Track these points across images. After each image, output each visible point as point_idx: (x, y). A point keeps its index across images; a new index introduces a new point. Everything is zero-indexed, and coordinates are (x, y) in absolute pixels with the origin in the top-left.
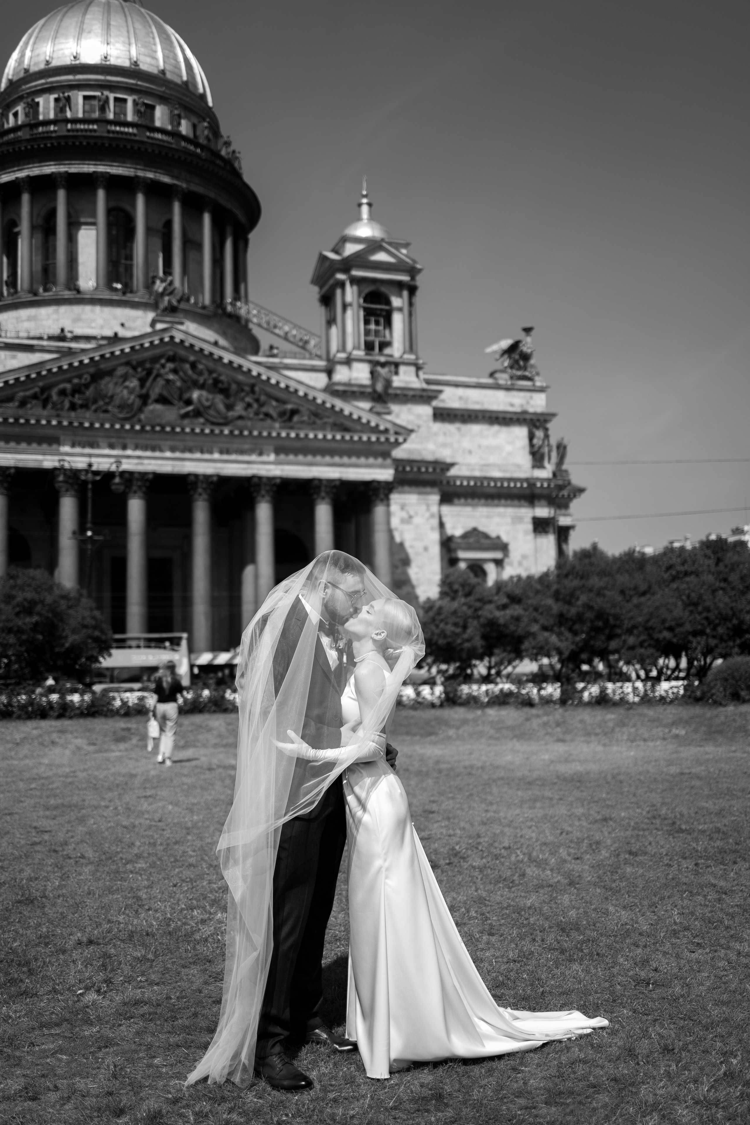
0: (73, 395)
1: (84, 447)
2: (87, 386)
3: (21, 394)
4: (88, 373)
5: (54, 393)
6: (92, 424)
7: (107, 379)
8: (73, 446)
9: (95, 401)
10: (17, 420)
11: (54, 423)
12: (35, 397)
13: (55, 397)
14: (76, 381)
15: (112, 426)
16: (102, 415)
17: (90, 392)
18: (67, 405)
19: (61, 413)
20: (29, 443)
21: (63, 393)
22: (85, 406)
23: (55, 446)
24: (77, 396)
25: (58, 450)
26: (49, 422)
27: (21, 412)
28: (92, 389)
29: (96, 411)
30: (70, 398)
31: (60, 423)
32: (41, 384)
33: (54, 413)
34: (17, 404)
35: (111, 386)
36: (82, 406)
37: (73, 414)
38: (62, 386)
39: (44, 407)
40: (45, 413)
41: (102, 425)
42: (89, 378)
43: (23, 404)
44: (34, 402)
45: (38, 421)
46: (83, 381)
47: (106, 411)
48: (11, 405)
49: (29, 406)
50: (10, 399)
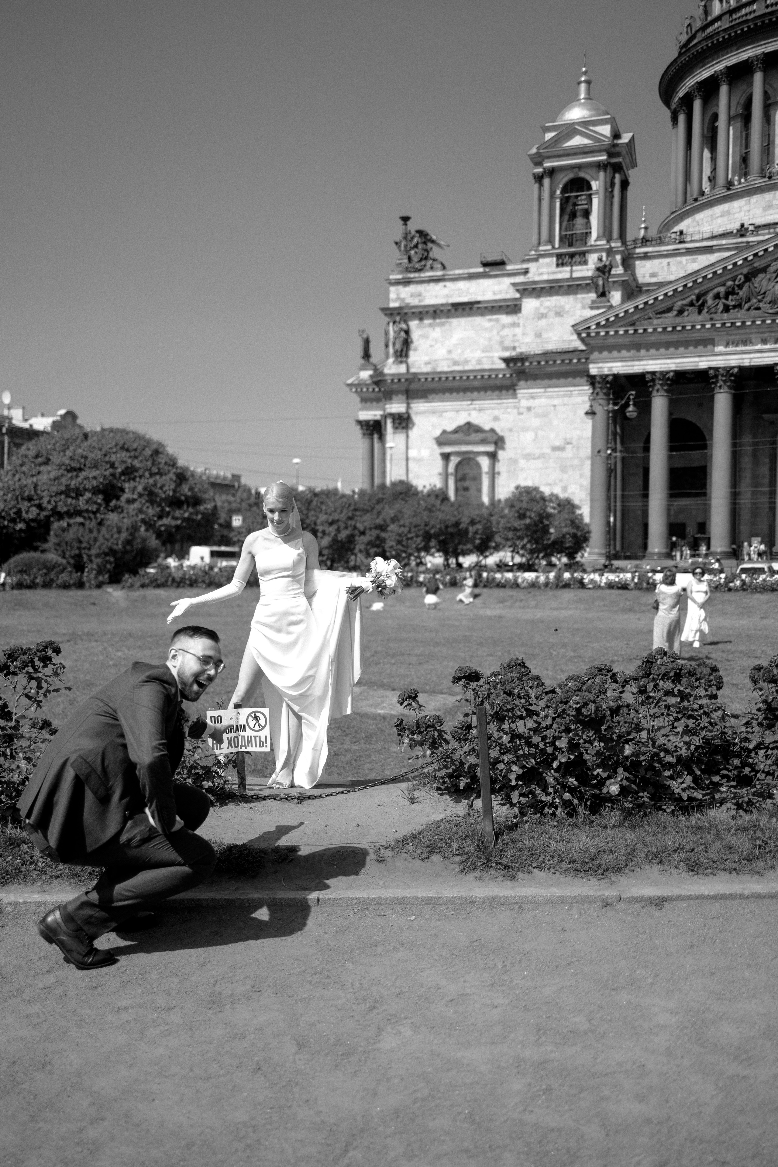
0: (727, 298)
1: (737, 345)
2: (740, 287)
3: (680, 303)
4: (741, 274)
5: (709, 298)
6: (744, 323)
7: (761, 276)
8: (727, 345)
9: (749, 300)
10: (674, 328)
11: (708, 326)
12: (691, 304)
13: (710, 301)
14: (730, 283)
15: (763, 321)
16: (753, 312)
17: (743, 293)
18: (721, 307)
19: (713, 316)
20: (686, 348)
21: (717, 296)
22: (739, 306)
23: (710, 347)
24: (730, 297)
25: (713, 351)
26: (703, 326)
27: (678, 320)
28: (745, 288)
29: (749, 309)
30: (723, 301)
31: (713, 325)
32: (697, 291)
33: (708, 316)
34: (675, 313)
35: (764, 282)
36: (735, 307)
37: (725, 315)
38: (716, 291)
39: (700, 312)
40: (700, 318)
41: (753, 322)
42: (743, 279)
43: (681, 312)
44: (691, 308)
45: (693, 327)
46: (737, 283)
47: (758, 309)
48: (670, 314)
49: (686, 313)
50: (669, 310)
